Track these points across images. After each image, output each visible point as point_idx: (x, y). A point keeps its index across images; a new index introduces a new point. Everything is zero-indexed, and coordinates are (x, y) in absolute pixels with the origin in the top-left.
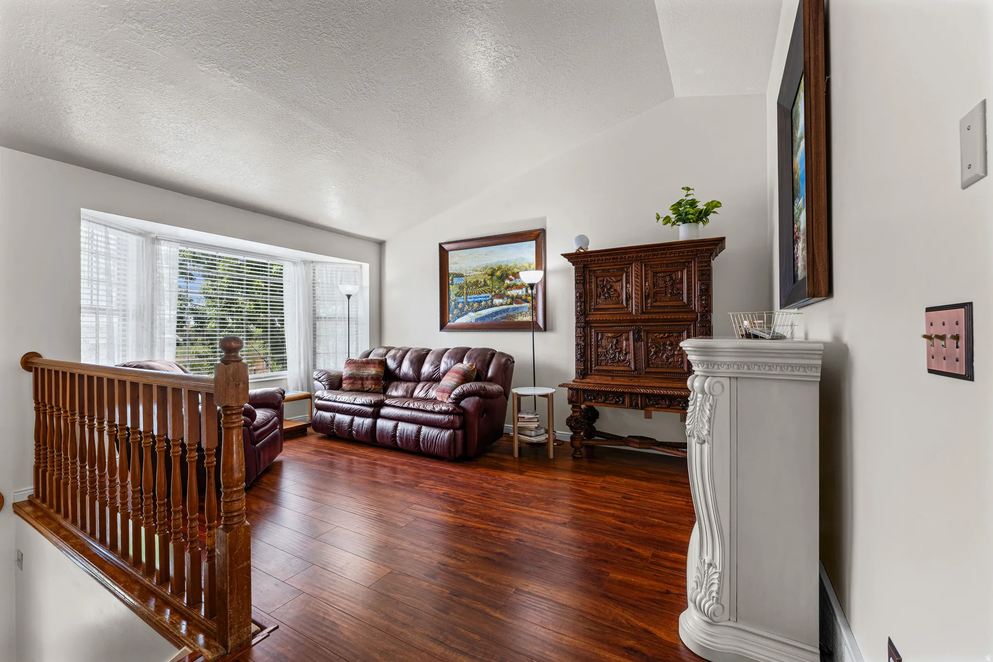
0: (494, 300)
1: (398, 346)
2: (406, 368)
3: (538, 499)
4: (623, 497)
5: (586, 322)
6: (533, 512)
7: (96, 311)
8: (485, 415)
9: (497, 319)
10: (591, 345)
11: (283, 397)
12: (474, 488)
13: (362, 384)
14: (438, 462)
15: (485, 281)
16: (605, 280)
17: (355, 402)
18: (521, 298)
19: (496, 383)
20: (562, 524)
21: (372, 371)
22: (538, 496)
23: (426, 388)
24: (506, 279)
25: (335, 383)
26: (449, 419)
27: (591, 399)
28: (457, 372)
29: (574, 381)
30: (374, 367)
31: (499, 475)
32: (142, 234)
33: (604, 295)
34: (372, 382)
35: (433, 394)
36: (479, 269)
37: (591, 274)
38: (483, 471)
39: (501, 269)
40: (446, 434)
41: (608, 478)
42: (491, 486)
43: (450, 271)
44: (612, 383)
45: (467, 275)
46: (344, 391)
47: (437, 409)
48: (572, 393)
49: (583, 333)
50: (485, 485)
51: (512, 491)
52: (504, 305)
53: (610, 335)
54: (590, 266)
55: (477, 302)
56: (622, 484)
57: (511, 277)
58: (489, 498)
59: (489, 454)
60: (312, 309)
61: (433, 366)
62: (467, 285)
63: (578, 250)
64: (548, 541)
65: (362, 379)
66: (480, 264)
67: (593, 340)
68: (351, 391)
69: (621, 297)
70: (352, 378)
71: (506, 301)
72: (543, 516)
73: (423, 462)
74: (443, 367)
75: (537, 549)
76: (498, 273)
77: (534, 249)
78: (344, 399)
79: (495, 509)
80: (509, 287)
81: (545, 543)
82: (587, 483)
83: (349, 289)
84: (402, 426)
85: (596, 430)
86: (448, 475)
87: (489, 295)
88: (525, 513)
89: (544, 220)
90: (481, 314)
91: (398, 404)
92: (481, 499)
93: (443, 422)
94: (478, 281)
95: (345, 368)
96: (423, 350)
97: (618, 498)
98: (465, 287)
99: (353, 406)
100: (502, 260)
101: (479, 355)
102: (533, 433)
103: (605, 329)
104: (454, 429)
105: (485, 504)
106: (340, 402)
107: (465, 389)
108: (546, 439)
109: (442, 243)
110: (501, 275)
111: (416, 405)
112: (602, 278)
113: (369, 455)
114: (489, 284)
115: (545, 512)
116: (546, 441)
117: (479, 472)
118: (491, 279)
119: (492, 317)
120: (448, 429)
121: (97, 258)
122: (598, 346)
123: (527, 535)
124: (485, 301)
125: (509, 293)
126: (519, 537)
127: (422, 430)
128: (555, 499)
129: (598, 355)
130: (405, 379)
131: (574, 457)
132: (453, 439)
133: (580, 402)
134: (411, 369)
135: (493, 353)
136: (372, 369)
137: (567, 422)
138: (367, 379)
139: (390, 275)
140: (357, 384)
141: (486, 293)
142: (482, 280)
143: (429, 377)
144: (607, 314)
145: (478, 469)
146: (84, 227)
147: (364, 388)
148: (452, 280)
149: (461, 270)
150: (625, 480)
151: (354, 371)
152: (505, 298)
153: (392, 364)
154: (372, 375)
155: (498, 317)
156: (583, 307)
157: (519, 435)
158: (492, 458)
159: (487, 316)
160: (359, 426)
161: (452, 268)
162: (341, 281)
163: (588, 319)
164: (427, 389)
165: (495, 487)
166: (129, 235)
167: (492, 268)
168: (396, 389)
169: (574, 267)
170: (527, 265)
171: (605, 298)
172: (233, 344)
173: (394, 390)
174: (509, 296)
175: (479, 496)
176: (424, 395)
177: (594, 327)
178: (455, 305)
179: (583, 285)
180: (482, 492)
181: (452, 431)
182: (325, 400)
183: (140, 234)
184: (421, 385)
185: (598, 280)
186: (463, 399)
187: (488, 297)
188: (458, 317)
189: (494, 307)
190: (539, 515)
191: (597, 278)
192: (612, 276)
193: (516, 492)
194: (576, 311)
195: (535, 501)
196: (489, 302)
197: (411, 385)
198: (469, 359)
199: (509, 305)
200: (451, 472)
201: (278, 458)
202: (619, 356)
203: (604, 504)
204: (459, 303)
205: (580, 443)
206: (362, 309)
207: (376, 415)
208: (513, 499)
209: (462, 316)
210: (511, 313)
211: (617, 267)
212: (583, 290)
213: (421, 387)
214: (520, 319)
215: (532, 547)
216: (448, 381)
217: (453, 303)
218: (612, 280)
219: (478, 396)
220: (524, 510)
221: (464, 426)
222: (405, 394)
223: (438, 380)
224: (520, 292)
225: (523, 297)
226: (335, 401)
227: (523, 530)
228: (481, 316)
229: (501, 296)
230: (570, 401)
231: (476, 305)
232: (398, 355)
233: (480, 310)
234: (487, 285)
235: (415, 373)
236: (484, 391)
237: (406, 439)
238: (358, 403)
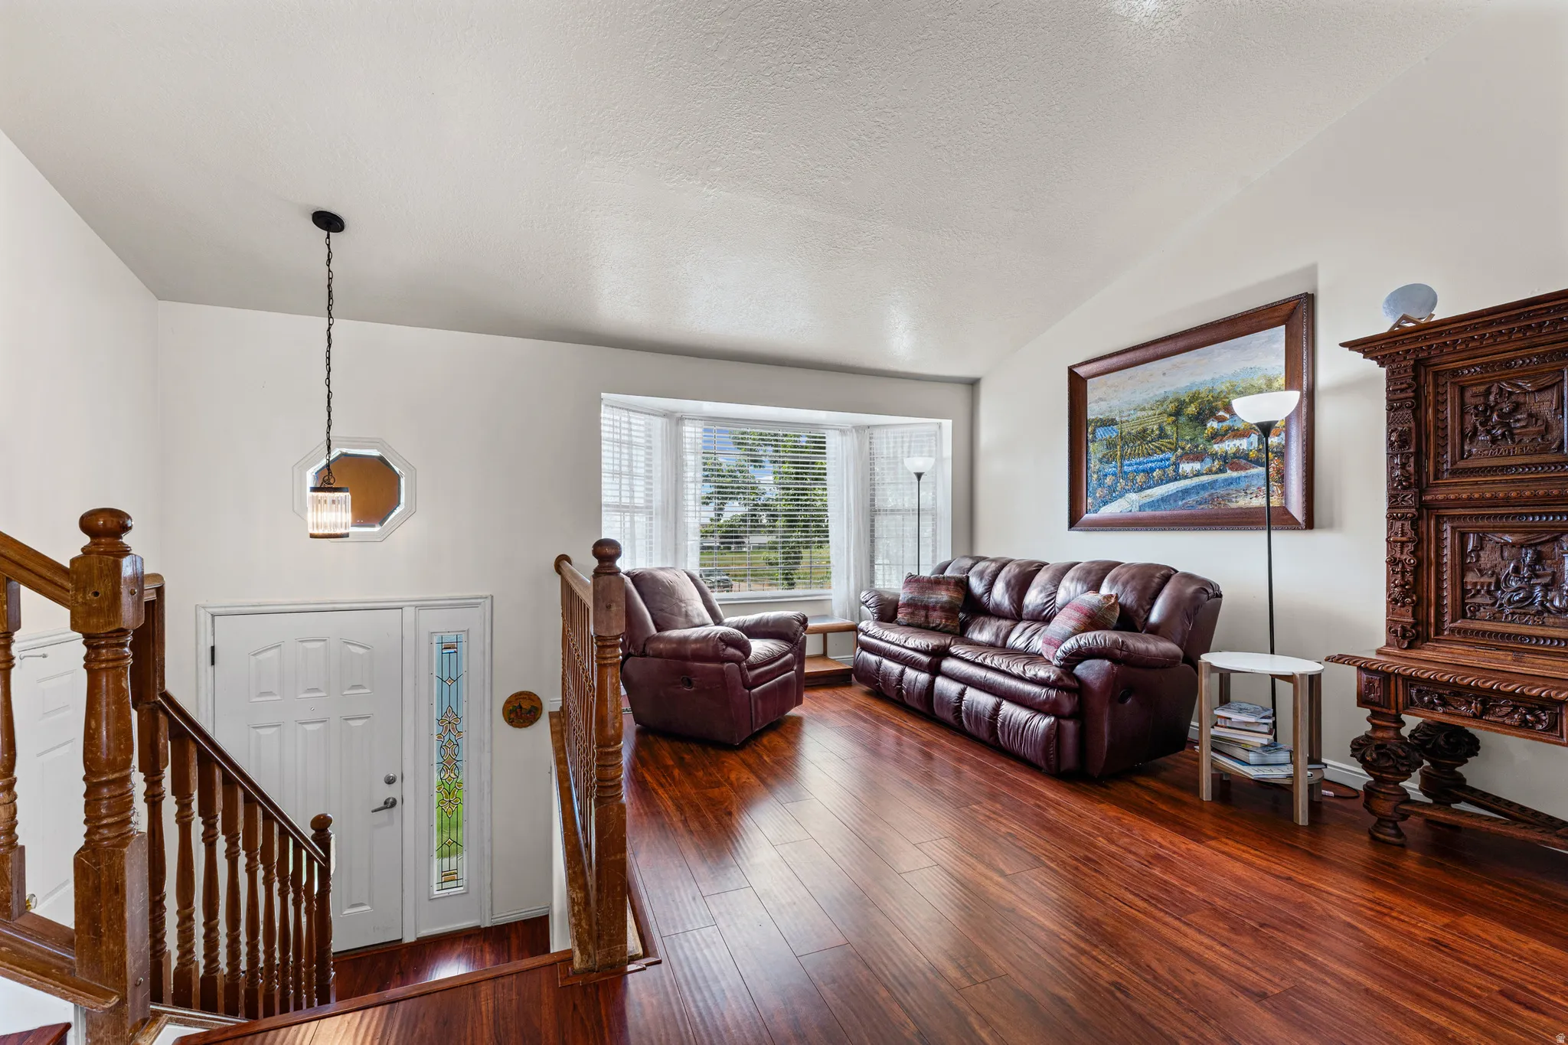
0: (1181, 466)
1: (991, 556)
2: (1000, 595)
3: (1215, 910)
4: (1502, 993)
5: (1422, 506)
6: (1186, 935)
7: (620, 508)
8: (1129, 701)
9: (1186, 503)
10: (1439, 564)
11: (805, 628)
12: (1072, 839)
13: (927, 617)
14: (1026, 772)
15: (1161, 429)
16: (1494, 390)
17: (906, 645)
18: (1246, 457)
19: (1167, 637)
20: (1257, 995)
21: (943, 596)
22: (1219, 902)
23: (1028, 633)
24: (1208, 418)
25: (887, 612)
26: (1048, 697)
27: (1431, 702)
28: (1078, 609)
29: (1379, 652)
30: (948, 590)
31: (1143, 830)
32: (667, 415)
33: (1488, 432)
34: (943, 614)
35: (1038, 644)
36: (1147, 406)
37: (1442, 381)
38: (1113, 812)
39: (1197, 399)
40: (1042, 723)
41: (1472, 923)
42: (1113, 848)
43: (1090, 417)
44: (1514, 669)
45: (1124, 419)
46: (899, 624)
47: (1029, 674)
48: (1369, 682)
49: (1410, 534)
50: (1101, 842)
51: (1157, 872)
52: (1203, 474)
53: (1509, 538)
54: (1436, 361)
55: (1143, 471)
56: (1515, 954)
57: (1221, 413)
58: (1096, 871)
59: (1142, 781)
60: (869, 497)
61: (1043, 595)
62: (1122, 438)
63: (1398, 324)
64: (1189, 1018)
65: (926, 608)
66: (1151, 395)
67: (1447, 551)
68: (908, 625)
69: (1555, 433)
70: (912, 604)
71: (1209, 465)
72: (1208, 955)
73: (1000, 766)
74: (1061, 596)
75: (1153, 1026)
76: (1192, 409)
77: (1281, 346)
78: (895, 637)
79: (1097, 899)
80: (1216, 436)
81: (1180, 1020)
82: (1386, 915)
83: (918, 463)
84: (972, 694)
85: (1467, 784)
86: (1032, 801)
87: (1168, 455)
88: (1165, 931)
89: (1312, 272)
90: (1151, 496)
91: (968, 656)
92: (1077, 868)
93: (1038, 700)
94: (1145, 430)
95: (904, 588)
96: (1031, 563)
97: (1489, 990)
98: (1120, 443)
99: (904, 651)
100: (1198, 380)
101: (1133, 577)
102: (1252, 757)
103: (1492, 522)
104: (1058, 717)
105: (1082, 882)
106: (888, 642)
107: (1082, 643)
108: (1289, 777)
109: (1075, 366)
110: (1198, 413)
111: (996, 662)
112: (1482, 388)
113: (919, 733)
114: (1169, 433)
115: (1218, 947)
116: (1288, 782)
117: (1100, 811)
118: (1173, 422)
119: (1175, 501)
120: (1047, 714)
121: (620, 447)
122: (1464, 569)
123: (1144, 984)
124: (1160, 468)
125: (1217, 448)
126: (1120, 981)
127: (1002, 707)
128: (1262, 925)
129: (1465, 592)
130: (997, 614)
131: (1374, 838)
132: (1055, 735)
133: (1393, 704)
134: (1007, 597)
135: (1167, 575)
136: (943, 593)
137: (1353, 750)
138: (934, 609)
139: (987, 435)
140: (919, 616)
141: (1163, 452)
142: (1155, 427)
143: (1036, 613)
144: (1500, 482)
145: (1102, 806)
146: (606, 414)
147: (929, 623)
148: (1094, 433)
149: (1111, 411)
150: (1535, 945)
151: (916, 594)
152: (1208, 460)
153: (977, 586)
154: (942, 603)
155: (1191, 499)
156: (1411, 469)
157: (1213, 754)
158: (1146, 788)
159: (1164, 500)
160: (910, 683)
161: (1094, 410)
162: (909, 452)
163: (1429, 498)
164: (1030, 634)
165: (1120, 851)
166: (652, 417)
167: (1177, 400)
168: (981, 630)
169: (1384, 370)
170: (1262, 382)
171: (1494, 440)
172: (608, 551)
173: (977, 632)
174: (1217, 453)
175: (1076, 859)
176: (1024, 645)
177: (1452, 518)
178: (1099, 479)
179: (1414, 412)
180: (1087, 853)
181: (1053, 719)
182: (871, 636)
183: (665, 416)
184: (1021, 626)
185: (1468, 394)
186: (1080, 662)
187: (1168, 459)
188: (1105, 503)
189: (1180, 479)
190: (1200, 950)
191: (1463, 390)
192: (1517, 378)
193: (1165, 877)
194: (1391, 479)
195: (1207, 912)
196: (1170, 471)
197: (1005, 624)
198: (1114, 581)
199: (1216, 473)
200: (1043, 795)
201: (794, 712)
202: (1545, 596)
203: (1420, 989)
204: (1106, 475)
205: (1395, 809)
206: (940, 495)
207: (935, 670)
208: (1151, 890)
209: (1112, 500)
210: (1221, 492)
211: (1541, 350)
212: (1413, 425)
213: (1021, 630)
214: (1243, 502)
215: (1141, 1018)
216: (1062, 624)
217: (1095, 476)
218: (1519, 387)
219: (1109, 660)
220: (1165, 924)
221: (1080, 714)
222: (993, 639)
223: (1047, 620)
224: (1243, 444)
225: (1253, 455)
226: (881, 639)
227: (1139, 966)
228: (1151, 500)
229: (1198, 457)
230: (1363, 701)
231: (1140, 478)
232: (989, 570)
233: (1149, 488)
234: (1167, 436)
235: (1011, 604)
236: (1121, 650)
237: (976, 716)
238: (910, 646)
